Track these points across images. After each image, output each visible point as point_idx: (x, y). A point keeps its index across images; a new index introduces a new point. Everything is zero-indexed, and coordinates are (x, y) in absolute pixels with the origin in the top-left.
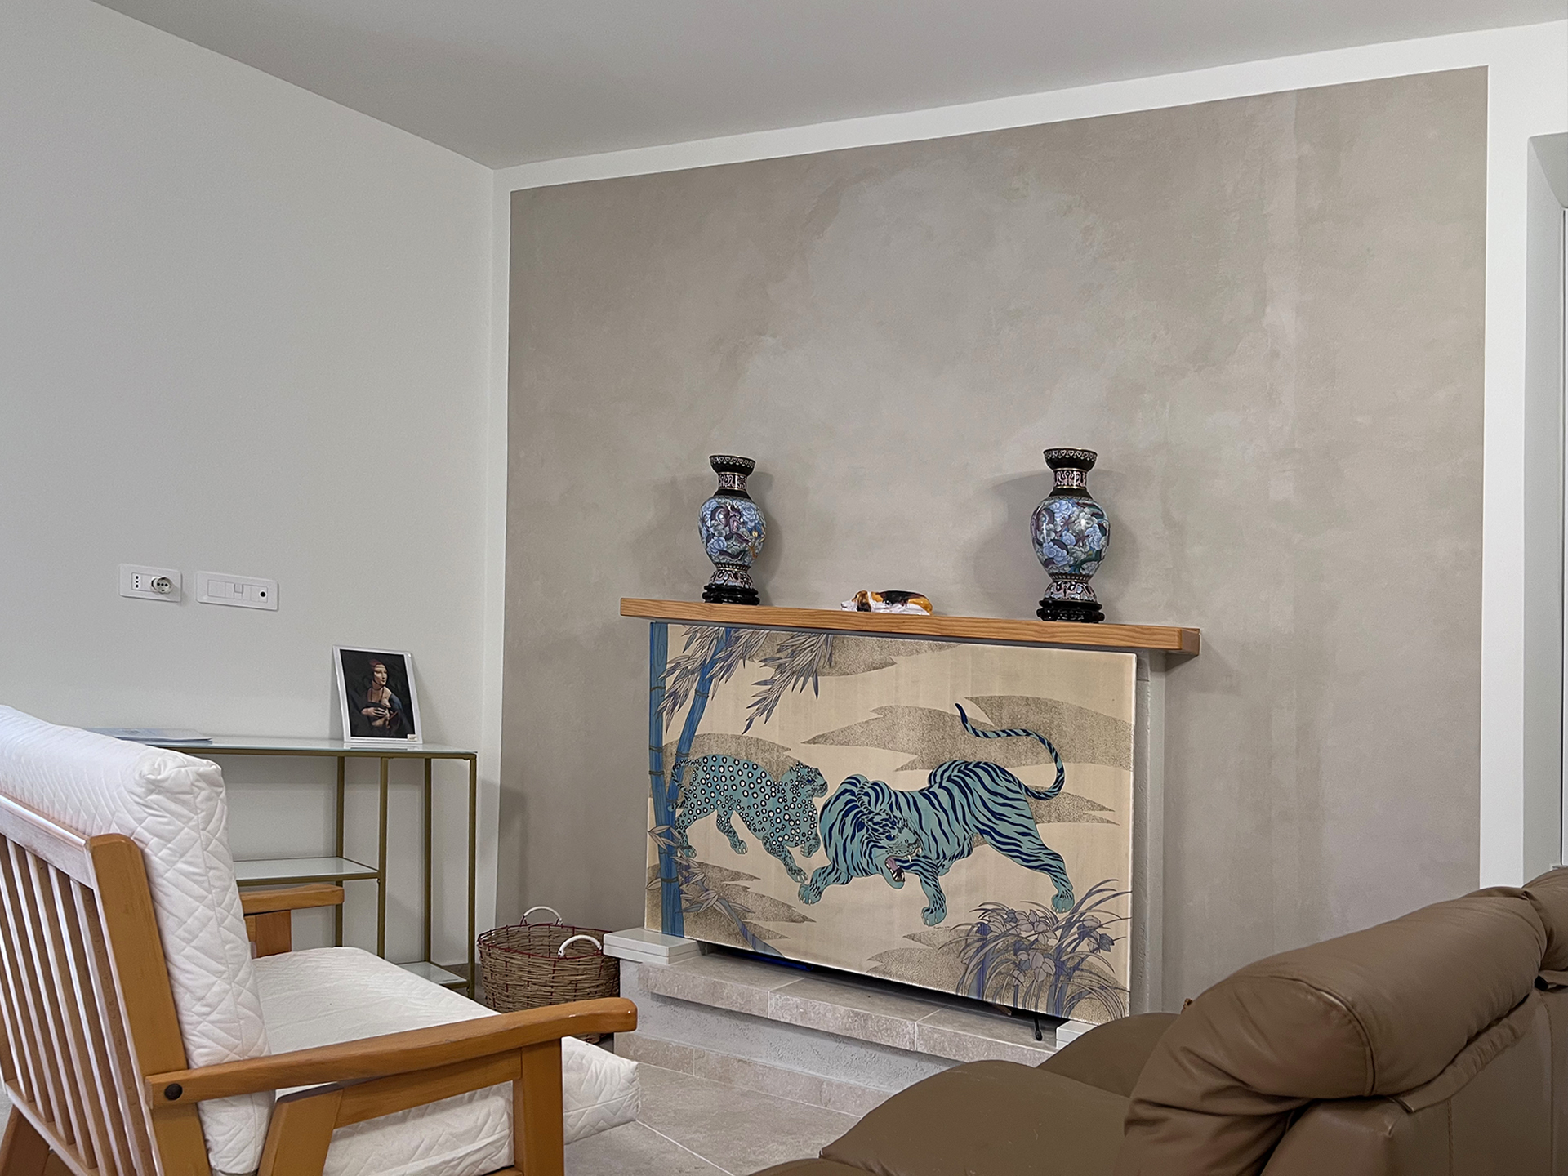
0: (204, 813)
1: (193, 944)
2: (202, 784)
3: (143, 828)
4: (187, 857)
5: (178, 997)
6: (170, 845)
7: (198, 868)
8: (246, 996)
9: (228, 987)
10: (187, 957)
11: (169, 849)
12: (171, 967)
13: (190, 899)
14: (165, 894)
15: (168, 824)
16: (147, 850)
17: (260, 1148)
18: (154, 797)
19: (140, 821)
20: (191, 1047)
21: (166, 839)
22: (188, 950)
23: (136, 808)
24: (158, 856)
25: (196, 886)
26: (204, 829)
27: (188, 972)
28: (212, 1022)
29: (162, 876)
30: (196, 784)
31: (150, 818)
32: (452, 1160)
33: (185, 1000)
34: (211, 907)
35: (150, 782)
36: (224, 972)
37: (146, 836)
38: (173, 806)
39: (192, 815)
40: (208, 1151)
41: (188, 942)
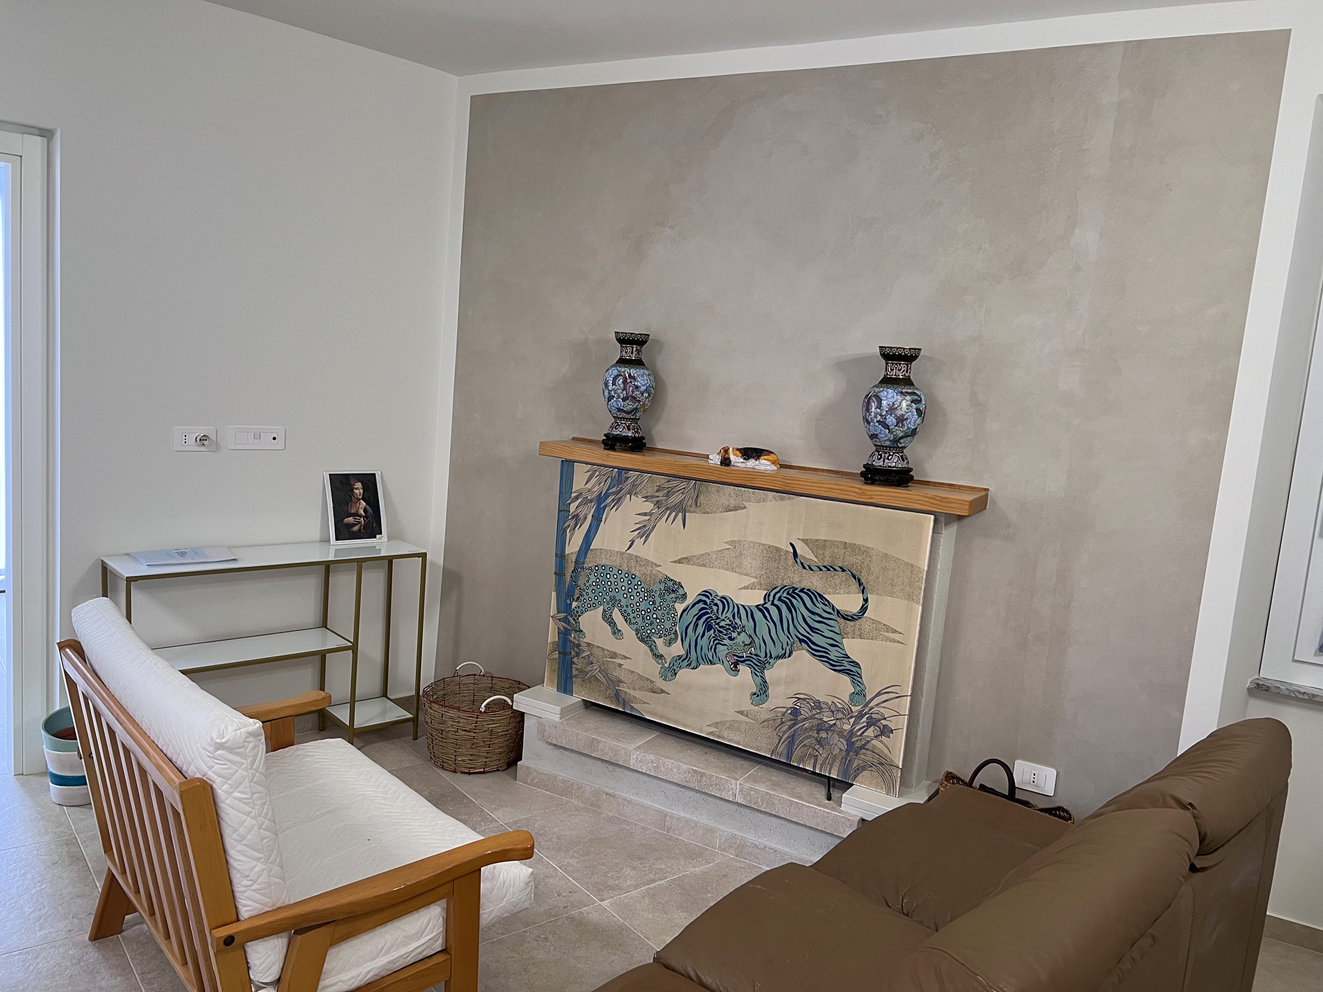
0: (251, 759)
1: (243, 842)
2: (251, 739)
3: (213, 772)
4: (240, 788)
5: (232, 876)
6: (229, 782)
7: (247, 794)
8: (276, 869)
9: (265, 867)
10: (239, 851)
11: (229, 784)
12: (228, 858)
13: (241, 815)
14: (226, 814)
15: (228, 769)
16: (214, 785)
17: (282, 964)
18: (220, 752)
19: (210, 768)
20: (240, 907)
21: (226, 778)
22: (240, 847)
23: (208, 759)
24: (221, 790)
25: (245, 806)
26: (251, 769)
27: (240, 861)
28: (253, 890)
29: (223, 802)
30: (247, 740)
31: (217, 766)
32: (405, 954)
33: (236, 877)
34: (254, 818)
35: (216, 743)
36: (261, 858)
37: (214, 777)
38: (232, 757)
39: (243, 761)
40: (249, 968)
41: (240, 842)
